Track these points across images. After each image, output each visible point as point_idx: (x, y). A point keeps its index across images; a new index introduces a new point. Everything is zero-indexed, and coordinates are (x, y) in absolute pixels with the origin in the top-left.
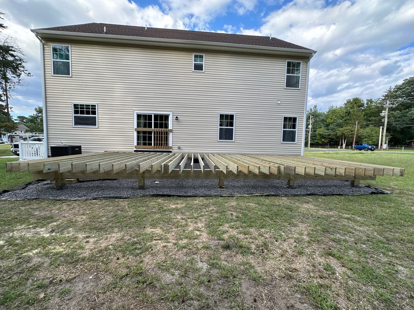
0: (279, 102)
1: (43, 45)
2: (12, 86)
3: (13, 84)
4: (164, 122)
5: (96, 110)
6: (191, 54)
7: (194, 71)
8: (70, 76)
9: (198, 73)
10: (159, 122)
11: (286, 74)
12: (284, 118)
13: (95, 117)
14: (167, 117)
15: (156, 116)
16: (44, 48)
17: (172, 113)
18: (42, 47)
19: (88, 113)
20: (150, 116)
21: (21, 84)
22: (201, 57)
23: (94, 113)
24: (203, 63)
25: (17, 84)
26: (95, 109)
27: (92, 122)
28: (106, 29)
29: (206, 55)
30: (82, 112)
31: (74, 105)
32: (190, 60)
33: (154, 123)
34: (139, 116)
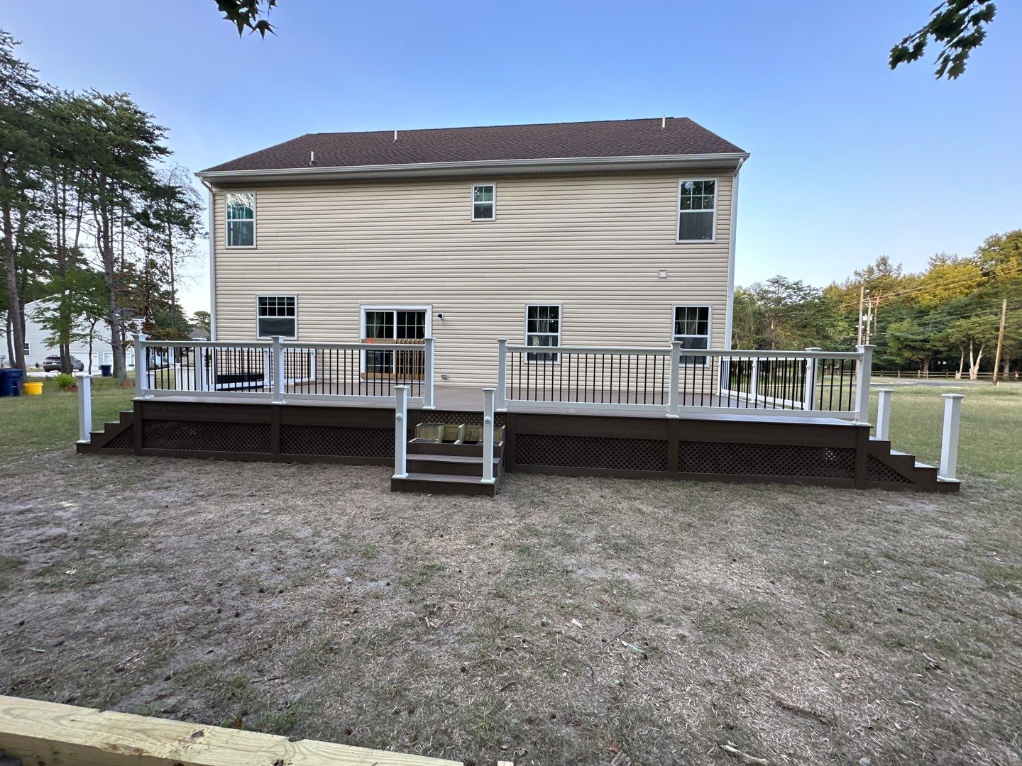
0: (663, 274)
1: (214, 195)
2: (180, 259)
3: (182, 255)
4: (416, 326)
5: (296, 307)
6: (468, 186)
7: (473, 219)
8: (254, 246)
9: (484, 223)
10: (406, 325)
11: (680, 211)
12: (677, 309)
13: (294, 320)
14: (421, 316)
15: (401, 315)
16: (214, 200)
17: (430, 307)
18: (211, 200)
19: (281, 312)
20: (390, 315)
21: (194, 254)
22: (489, 190)
23: (291, 312)
24: (493, 202)
25: (186, 254)
26: (293, 304)
27: (288, 329)
28: (314, 155)
29: (499, 185)
30: (272, 312)
31: (260, 299)
32: (464, 198)
33: (398, 327)
34: (370, 316)
